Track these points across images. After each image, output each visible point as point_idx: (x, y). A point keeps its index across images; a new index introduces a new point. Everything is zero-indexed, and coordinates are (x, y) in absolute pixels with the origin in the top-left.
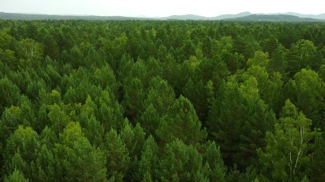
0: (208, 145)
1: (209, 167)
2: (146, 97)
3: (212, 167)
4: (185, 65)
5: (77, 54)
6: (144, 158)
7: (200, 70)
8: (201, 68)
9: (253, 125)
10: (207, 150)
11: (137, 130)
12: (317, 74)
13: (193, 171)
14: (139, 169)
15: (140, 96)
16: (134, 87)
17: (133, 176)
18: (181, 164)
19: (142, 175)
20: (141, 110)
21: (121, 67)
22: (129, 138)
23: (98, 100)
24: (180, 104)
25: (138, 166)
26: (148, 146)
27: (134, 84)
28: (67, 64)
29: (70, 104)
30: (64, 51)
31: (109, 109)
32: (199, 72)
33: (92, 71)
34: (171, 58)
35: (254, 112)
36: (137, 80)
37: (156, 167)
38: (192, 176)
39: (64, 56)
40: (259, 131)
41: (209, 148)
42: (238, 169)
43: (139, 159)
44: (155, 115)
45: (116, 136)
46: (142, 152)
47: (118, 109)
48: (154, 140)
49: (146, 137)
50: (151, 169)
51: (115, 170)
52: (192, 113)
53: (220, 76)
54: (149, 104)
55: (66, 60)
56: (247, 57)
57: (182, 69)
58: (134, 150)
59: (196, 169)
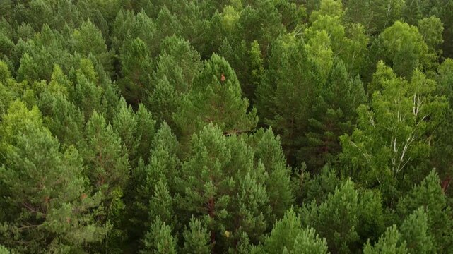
0: (260, 136)
1: (264, 168)
2: (155, 67)
3: (269, 169)
4: (217, 19)
5: (40, 10)
6: (154, 160)
7: (240, 26)
8: (242, 24)
9: (329, 102)
10: (260, 142)
11: (140, 116)
12: (416, 29)
13: (238, 175)
14: (147, 179)
15: (146, 67)
16: (136, 54)
17: (138, 190)
18: (218, 165)
19: (152, 189)
20: (148, 88)
21: (115, 30)
22: (127, 129)
23: (75, 74)
24: (213, 67)
25: (144, 174)
26: (160, 140)
27: (136, 49)
28: (24, 24)
29: (25, 82)
30: (19, 5)
31: (92, 85)
32: (239, 29)
33: (66, 34)
34: (194, 8)
35: (331, 81)
36: (139, 41)
37: (176, 175)
38: (238, 183)
39: (20, 13)
40: (340, 110)
41: (263, 139)
42: (307, 170)
43: (147, 162)
44: (172, 95)
45: (103, 125)
46: (151, 150)
47: (110, 87)
48: (170, 130)
49: (157, 127)
50: (167, 178)
51: (105, 183)
52: (234, 83)
53: (272, 35)
54: (160, 77)
55: (21, 19)
56: (309, 10)
57: (212, 25)
58: (137, 149)
59: (244, 171)
